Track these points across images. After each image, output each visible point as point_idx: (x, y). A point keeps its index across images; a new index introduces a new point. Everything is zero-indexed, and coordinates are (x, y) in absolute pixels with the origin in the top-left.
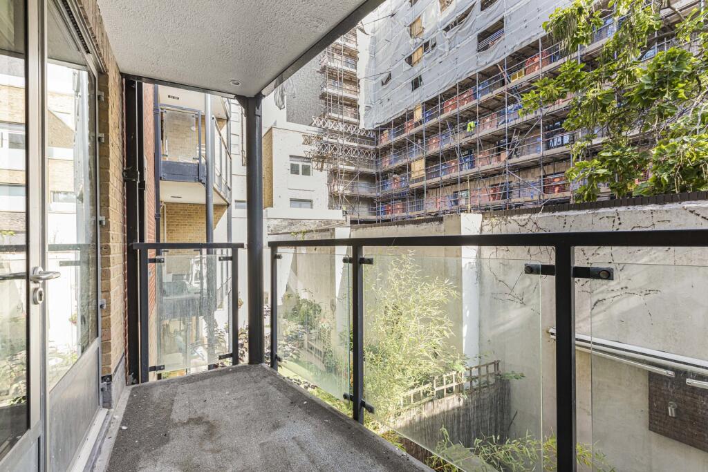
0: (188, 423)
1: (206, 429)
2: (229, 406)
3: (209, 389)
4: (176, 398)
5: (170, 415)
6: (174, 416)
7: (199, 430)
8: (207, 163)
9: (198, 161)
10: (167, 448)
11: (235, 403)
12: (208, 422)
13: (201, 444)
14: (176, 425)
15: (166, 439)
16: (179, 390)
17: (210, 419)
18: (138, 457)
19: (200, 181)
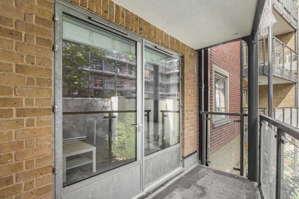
0: (199, 187)
1: (201, 193)
2: (218, 191)
3: (218, 179)
4: (205, 176)
5: (197, 180)
6: (198, 182)
7: (199, 192)
8: (269, 64)
9: (263, 64)
10: (186, 190)
11: (221, 191)
12: (204, 191)
13: (194, 197)
14: (195, 185)
15: (188, 187)
16: (209, 174)
17: (206, 191)
18: (178, 187)
19: (264, 75)
